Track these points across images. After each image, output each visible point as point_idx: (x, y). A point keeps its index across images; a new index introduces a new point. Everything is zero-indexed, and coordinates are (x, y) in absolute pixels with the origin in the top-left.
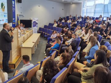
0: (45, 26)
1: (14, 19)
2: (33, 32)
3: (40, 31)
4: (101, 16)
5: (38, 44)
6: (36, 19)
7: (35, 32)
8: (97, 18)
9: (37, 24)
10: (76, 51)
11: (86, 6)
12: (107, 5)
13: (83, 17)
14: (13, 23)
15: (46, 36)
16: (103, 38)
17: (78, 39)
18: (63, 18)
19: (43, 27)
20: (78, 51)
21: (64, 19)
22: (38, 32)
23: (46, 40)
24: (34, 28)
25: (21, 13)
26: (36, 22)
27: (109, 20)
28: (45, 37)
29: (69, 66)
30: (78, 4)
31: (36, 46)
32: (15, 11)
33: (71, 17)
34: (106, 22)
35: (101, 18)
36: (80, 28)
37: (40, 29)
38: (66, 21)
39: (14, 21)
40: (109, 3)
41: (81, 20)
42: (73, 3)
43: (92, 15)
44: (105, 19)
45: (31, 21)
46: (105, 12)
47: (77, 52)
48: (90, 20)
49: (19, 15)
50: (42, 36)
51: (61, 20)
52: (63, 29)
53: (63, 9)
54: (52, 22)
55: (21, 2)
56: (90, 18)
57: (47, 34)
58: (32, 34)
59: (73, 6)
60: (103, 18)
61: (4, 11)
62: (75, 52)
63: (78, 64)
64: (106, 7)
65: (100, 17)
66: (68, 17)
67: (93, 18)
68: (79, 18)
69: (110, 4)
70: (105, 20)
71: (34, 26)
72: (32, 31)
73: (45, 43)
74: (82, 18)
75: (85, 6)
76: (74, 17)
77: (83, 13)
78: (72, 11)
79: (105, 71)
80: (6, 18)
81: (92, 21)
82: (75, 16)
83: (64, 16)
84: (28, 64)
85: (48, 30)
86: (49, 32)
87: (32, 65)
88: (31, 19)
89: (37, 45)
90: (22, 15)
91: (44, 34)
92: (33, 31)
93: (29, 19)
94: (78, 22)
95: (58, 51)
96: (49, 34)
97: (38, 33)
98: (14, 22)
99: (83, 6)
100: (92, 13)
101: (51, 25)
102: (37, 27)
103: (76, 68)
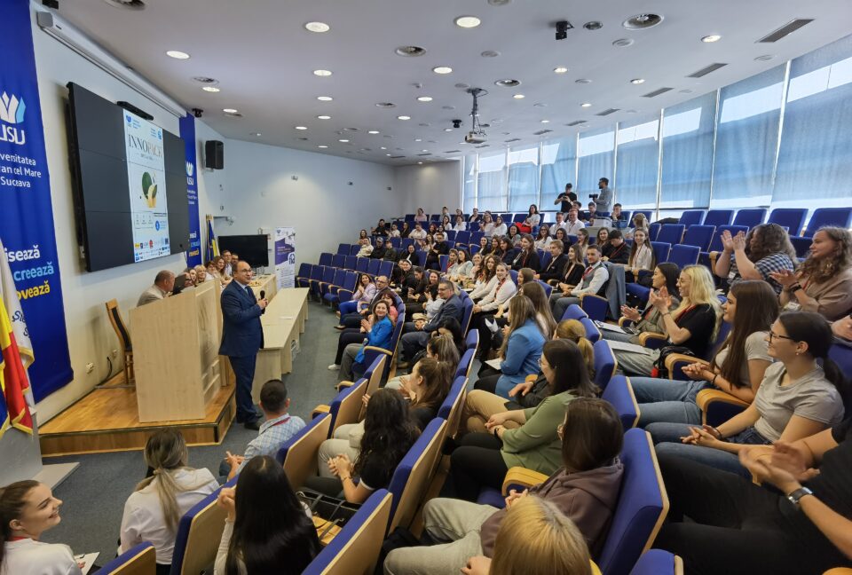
0: (325, 258)
1: (193, 236)
2: (279, 284)
3: (306, 276)
4: (533, 210)
5: (303, 331)
6: (286, 230)
7: (285, 285)
8: (520, 218)
9: (293, 250)
10: (466, 349)
11: (475, 171)
12: (552, 166)
13: (467, 216)
14: (192, 254)
15: (330, 296)
16: (554, 292)
17: (460, 301)
18: (394, 223)
19: (315, 261)
20: (473, 346)
21: (395, 226)
22: (299, 284)
23: (334, 312)
24: (278, 266)
25: (222, 208)
26: (287, 242)
27: (562, 223)
28: (326, 303)
29: (448, 409)
30: (446, 165)
31: (297, 341)
32: (196, 201)
33: (424, 219)
34: (553, 230)
35: (534, 216)
36: (462, 255)
37: (305, 269)
38: (405, 234)
39: (195, 244)
40: (558, 161)
41: (462, 227)
42: (428, 164)
43: (500, 207)
44: (548, 218)
45: (263, 239)
46: (547, 192)
47: (469, 351)
48: (497, 225)
49: (215, 218)
50: (315, 297)
51: (383, 229)
52: (396, 266)
53: (390, 189)
54: (354, 241)
55: (220, 166)
56: (494, 217)
57: (334, 290)
58: (276, 293)
59: (428, 173)
60: (542, 216)
61: (153, 205)
62: (462, 354)
63: (482, 397)
64: (548, 174)
65: (531, 214)
66: (410, 218)
67: (506, 218)
68: (454, 220)
69: (561, 162)
70: (550, 224)
71: (281, 259)
72: (274, 279)
73: (329, 325)
74: (467, 218)
75: (472, 173)
76: (436, 217)
77: (466, 200)
78: (427, 193)
79: (604, 415)
80: (164, 233)
81: (503, 230)
82: (438, 212)
83: (397, 215)
84: (280, 419)
85: (339, 272)
86: (342, 280)
87: (297, 422)
88: (264, 233)
89: (300, 334)
90: (226, 218)
91: (325, 287)
92: (278, 278)
93: (255, 233)
94: (451, 234)
95: (390, 353)
96: (343, 286)
97: (296, 286)
98: (194, 249)
99: (467, 172)
100: (500, 197)
101: (347, 250)
102: (293, 262)
103: (477, 413)
